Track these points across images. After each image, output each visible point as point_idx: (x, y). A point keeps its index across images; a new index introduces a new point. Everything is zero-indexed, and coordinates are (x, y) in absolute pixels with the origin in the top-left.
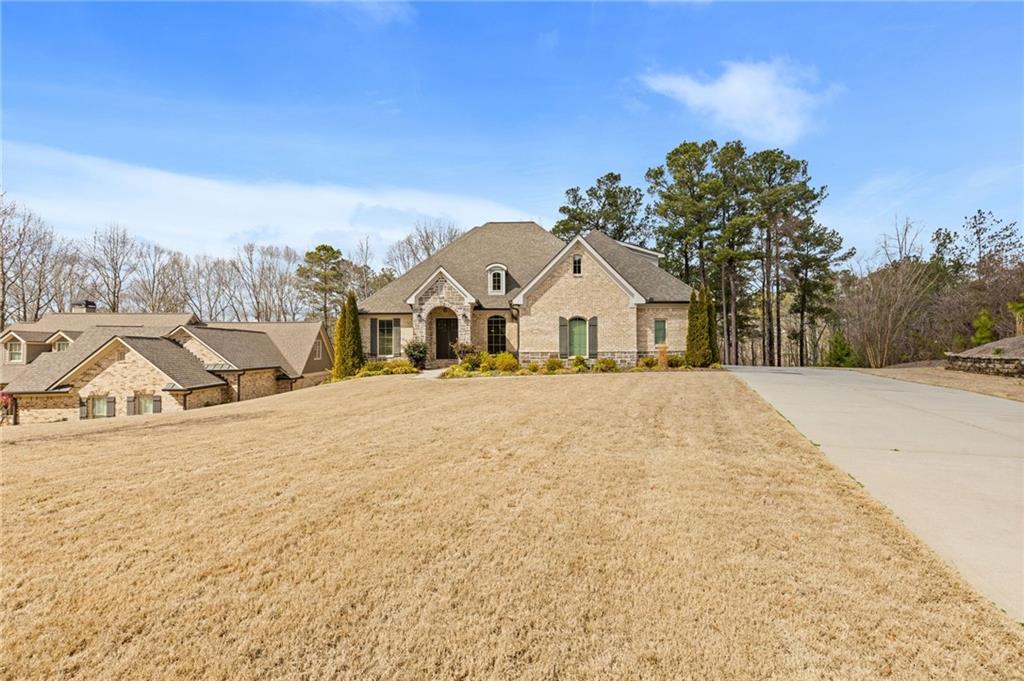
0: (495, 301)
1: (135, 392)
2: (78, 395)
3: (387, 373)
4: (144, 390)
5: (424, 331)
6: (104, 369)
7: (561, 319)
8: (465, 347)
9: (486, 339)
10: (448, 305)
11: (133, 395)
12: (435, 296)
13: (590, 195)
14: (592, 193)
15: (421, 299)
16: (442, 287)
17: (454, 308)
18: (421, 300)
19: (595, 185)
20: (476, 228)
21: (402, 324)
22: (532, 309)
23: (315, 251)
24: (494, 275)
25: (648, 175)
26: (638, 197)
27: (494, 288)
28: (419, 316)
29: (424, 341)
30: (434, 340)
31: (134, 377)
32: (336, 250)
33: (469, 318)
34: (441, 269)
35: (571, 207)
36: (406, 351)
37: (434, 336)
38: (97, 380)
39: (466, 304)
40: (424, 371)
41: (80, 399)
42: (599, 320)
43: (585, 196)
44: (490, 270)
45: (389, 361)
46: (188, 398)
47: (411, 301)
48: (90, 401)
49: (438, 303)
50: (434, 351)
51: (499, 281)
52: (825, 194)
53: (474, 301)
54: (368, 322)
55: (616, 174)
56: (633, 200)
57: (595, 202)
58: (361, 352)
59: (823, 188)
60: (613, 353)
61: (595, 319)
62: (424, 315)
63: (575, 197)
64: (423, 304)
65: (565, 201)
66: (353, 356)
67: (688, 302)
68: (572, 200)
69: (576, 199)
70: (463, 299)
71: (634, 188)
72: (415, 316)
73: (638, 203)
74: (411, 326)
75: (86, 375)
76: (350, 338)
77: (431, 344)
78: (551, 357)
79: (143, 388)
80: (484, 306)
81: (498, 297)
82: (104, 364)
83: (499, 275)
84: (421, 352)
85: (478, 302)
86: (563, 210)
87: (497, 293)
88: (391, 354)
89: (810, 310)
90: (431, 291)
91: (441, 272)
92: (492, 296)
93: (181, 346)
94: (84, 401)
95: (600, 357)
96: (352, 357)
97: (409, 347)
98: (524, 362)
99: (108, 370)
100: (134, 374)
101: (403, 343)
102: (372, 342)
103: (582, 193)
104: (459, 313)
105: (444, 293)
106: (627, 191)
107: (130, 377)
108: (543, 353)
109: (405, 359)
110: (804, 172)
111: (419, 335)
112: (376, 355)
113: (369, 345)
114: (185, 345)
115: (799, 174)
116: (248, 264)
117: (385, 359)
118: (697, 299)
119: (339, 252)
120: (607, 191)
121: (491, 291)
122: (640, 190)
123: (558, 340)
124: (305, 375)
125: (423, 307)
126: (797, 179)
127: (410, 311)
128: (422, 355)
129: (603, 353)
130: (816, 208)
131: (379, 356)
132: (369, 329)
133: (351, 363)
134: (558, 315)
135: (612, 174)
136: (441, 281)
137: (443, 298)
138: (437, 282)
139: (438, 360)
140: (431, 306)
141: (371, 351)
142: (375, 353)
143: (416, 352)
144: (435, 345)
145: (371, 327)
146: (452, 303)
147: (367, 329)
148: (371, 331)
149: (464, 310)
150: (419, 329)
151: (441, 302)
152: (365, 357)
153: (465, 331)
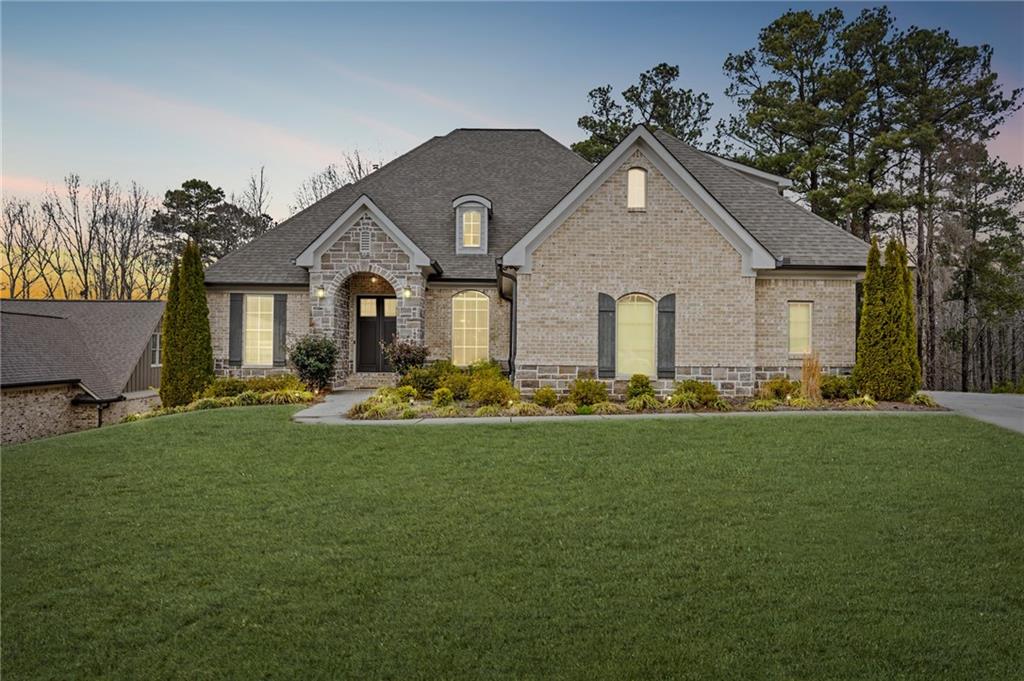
0: (470, 265)
3: (247, 401)
5: (331, 319)
7: (602, 298)
8: (408, 351)
10: (377, 269)
12: (353, 251)
13: (628, 99)
14: (632, 95)
15: (325, 257)
17: (389, 276)
18: (327, 260)
19: (637, 83)
20: (436, 138)
21: (288, 304)
22: (543, 277)
23: (181, 189)
25: (728, 66)
26: (704, 107)
28: (322, 289)
29: (331, 337)
30: (353, 336)
32: (215, 188)
33: (418, 295)
34: (364, 200)
35: (597, 118)
36: (293, 358)
37: (353, 329)
39: (413, 269)
40: (328, 397)
42: (678, 301)
43: (621, 101)
45: (264, 375)
47: (306, 260)
49: (358, 266)
50: (353, 356)
52: (1018, 103)
53: (427, 262)
54: (226, 303)
55: (671, 64)
56: (695, 113)
57: (637, 110)
59: (1015, 92)
60: (707, 370)
61: (671, 299)
62: (332, 288)
63: (604, 102)
64: (330, 267)
65: (588, 109)
67: (862, 269)
68: (598, 105)
69: (606, 106)
70: (407, 259)
71: (696, 93)
72: (313, 289)
73: (703, 117)
77: (345, 345)
78: (582, 374)
80: (447, 274)
81: (474, 258)
84: (323, 359)
85: (435, 265)
86: (584, 122)
87: (472, 250)
89: (979, 296)
90: (344, 243)
91: (364, 206)
92: (463, 256)
95: (680, 377)
98: (525, 385)
101: (290, 342)
102: (230, 339)
103: (616, 96)
104: (399, 287)
105: (370, 247)
106: (685, 97)
108: (563, 368)
110: (986, 65)
111: (320, 326)
112: (239, 365)
113: (226, 344)
115: (977, 70)
116: (70, 208)
117: (257, 372)
118: (883, 262)
119: (219, 191)
120: (656, 93)
121: (461, 247)
122: (706, 97)
123: (596, 341)
124: (128, 396)
125: (330, 273)
126: (973, 76)
128: (323, 366)
129: (687, 370)
130: (997, 128)
131: (244, 366)
132: (226, 313)
134: (596, 289)
135: (665, 65)
136: (366, 221)
137: (368, 256)
138: (358, 224)
139: (359, 374)
140: (345, 272)
141: (230, 356)
142: (238, 359)
143: (312, 360)
144: (355, 346)
145: (231, 309)
146: (386, 267)
147: (224, 314)
148: (231, 317)
149: (409, 279)
150: (321, 314)
151: (364, 263)
152: (218, 366)
153: (409, 320)
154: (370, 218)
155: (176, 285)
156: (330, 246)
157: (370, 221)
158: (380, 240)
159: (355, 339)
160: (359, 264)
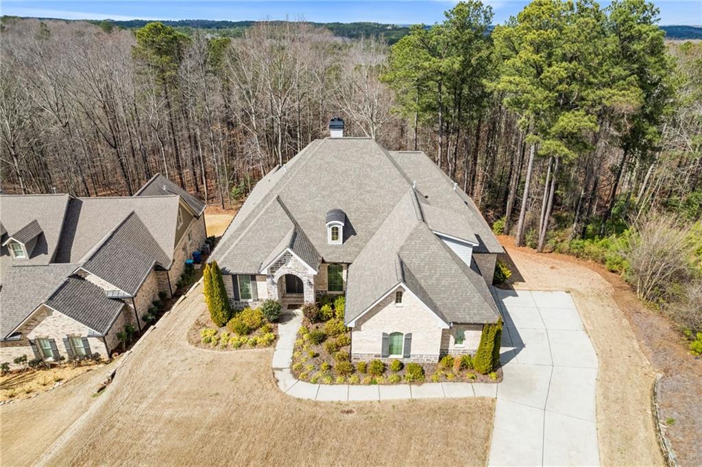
1: (68, 335)
2: (27, 338)
4: (74, 334)
5: (277, 293)
6: (39, 322)
7: (384, 334)
9: (326, 281)
11: (66, 337)
12: (284, 266)
16: (288, 260)
17: (300, 276)
18: (272, 269)
21: (257, 278)
22: (362, 327)
24: (333, 229)
27: (333, 239)
28: (272, 281)
29: (277, 299)
31: (64, 326)
33: (313, 283)
38: (37, 328)
41: (30, 341)
42: (413, 335)
44: (330, 225)
46: (106, 339)
47: (264, 272)
48: (37, 341)
49: (286, 272)
51: (337, 234)
54: (230, 277)
60: (422, 355)
61: (410, 334)
64: (274, 272)
66: (222, 310)
72: (268, 281)
74: (265, 281)
75: (29, 326)
76: (218, 298)
78: (375, 356)
79: (72, 333)
80: (325, 259)
81: (336, 247)
82: (38, 318)
83: (337, 229)
87: (335, 242)
88: (251, 298)
90: (280, 263)
92: (332, 246)
93: (83, 279)
94: (33, 342)
95: (412, 357)
97: (266, 301)
98: (355, 359)
99: (43, 322)
100: (63, 324)
101: (260, 292)
102: (234, 291)
104: (305, 280)
105: (290, 264)
107: (60, 326)
108: (369, 354)
111: (272, 293)
112: (239, 300)
113: (232, 293)
114: (86, 278)
117: (247, 303)
121: (330, 242)
123: (381, 346)
125: (275, 274)
129: (414, 355)
131: (241, 301)
132: (231, 281)
134: (382, 331)
137: (290, 268)
141: (235, 297)
142: (238, 298)
146: (298, 272)
148: (233, 283)
149: (308, 277)
150: (272, 289)
158: (295, 262)
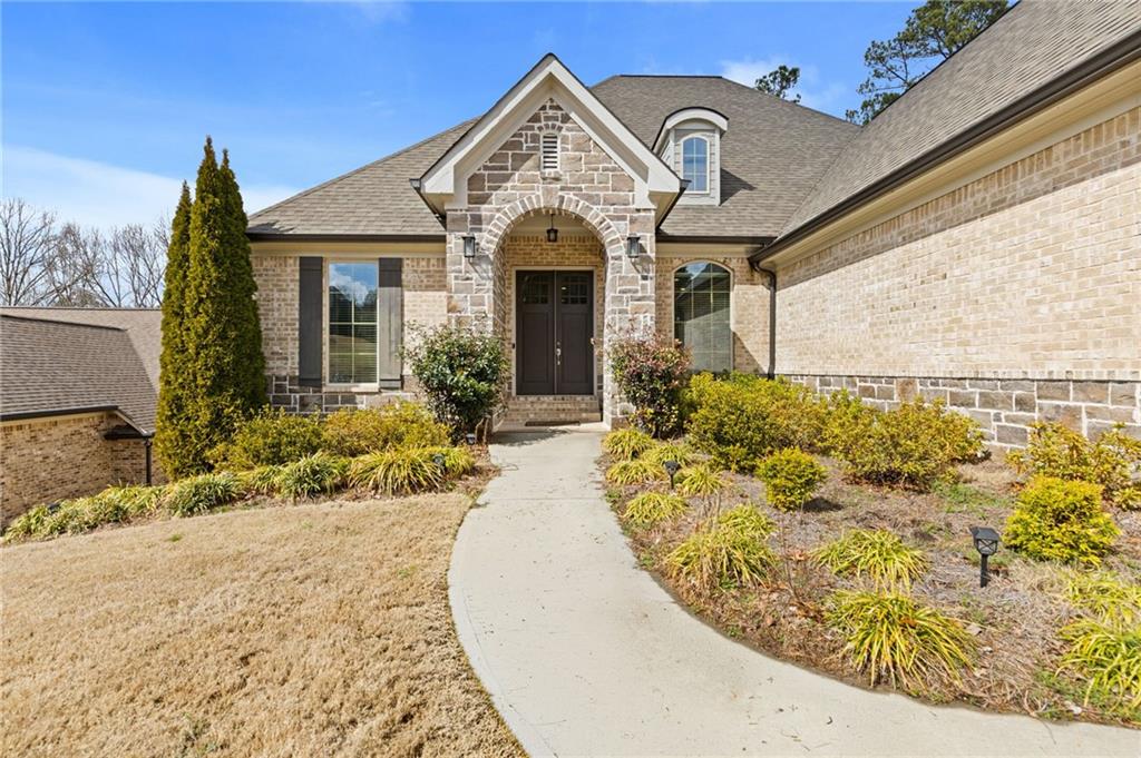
0: (699, 219)
5: (488, 298)
10: (574, 203)
12: (527, 168)
15: (474, 181)
16: (551, 142)
17: (594, 215)
18: (478, 186)
21: (407, 276)
24: (687, 146)
28: (469, 240)
30: (512, 336)
33: (650, 252)
34: (554, 68)
36: (420, 369)
37: (512, 324)
44: (679, 131)
45: (363, 404)
47: (441, 182)
49: (538, 198)
50: (511, 368)
51: (702, 165)
53: (673, 185)
54: (292, 272)
58: (258, 372)
62: (488, 240)
64: (484, 200)
66: (217, 388)
72: (454, 242)
74: (442, 286)
76: (203, 319)
80: (667, 231)
81: (700, 209)
84: (480, 375)
87: (696, 199)
88: (372, 380)
90: (510, 155)
91: (551, 76)
92: (685, 208)
96: (210, 393)
97: (433, 353)
101: (413, 341)
102: (302, 339)
104: (615, 237)
105: (559, 162)
109: (415, 400)
111: (469, 312)
112: (316, 385)
113: (293, 348)
117: (350, 398)
125: (485, 210)
127: (437, 229)
128: (483, 386)
131: (329, 387)
132: (293, 293)
133: (205, 416)
136: (550, 113)
137: (557, 179)
138: (536, 119)
139: (522, 398)
140: (513, 209)
141: (301, 369)
142: (318, 377)
143: (461, 376)
144: (514, 351)
145: (301, 287)
146: (589, 198)
147: (289, 295)
148: (300, 300)
149: (633, 221)
150: (468, 290)
151: (548, 192)
152: (280, 388)
153: (633, 299)
154: (558, 108)
155: (185, 231)
156: (484, 161)
157: (559, 113)
158: (578, 148)
159: (514, 341)
160: (540, 193)
